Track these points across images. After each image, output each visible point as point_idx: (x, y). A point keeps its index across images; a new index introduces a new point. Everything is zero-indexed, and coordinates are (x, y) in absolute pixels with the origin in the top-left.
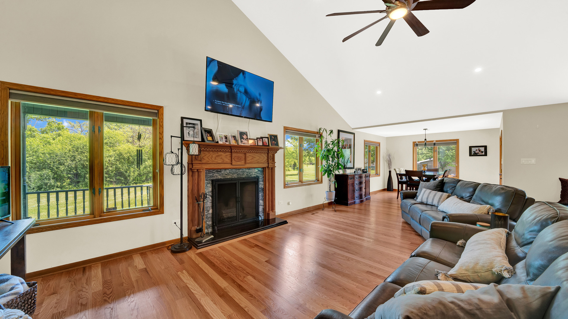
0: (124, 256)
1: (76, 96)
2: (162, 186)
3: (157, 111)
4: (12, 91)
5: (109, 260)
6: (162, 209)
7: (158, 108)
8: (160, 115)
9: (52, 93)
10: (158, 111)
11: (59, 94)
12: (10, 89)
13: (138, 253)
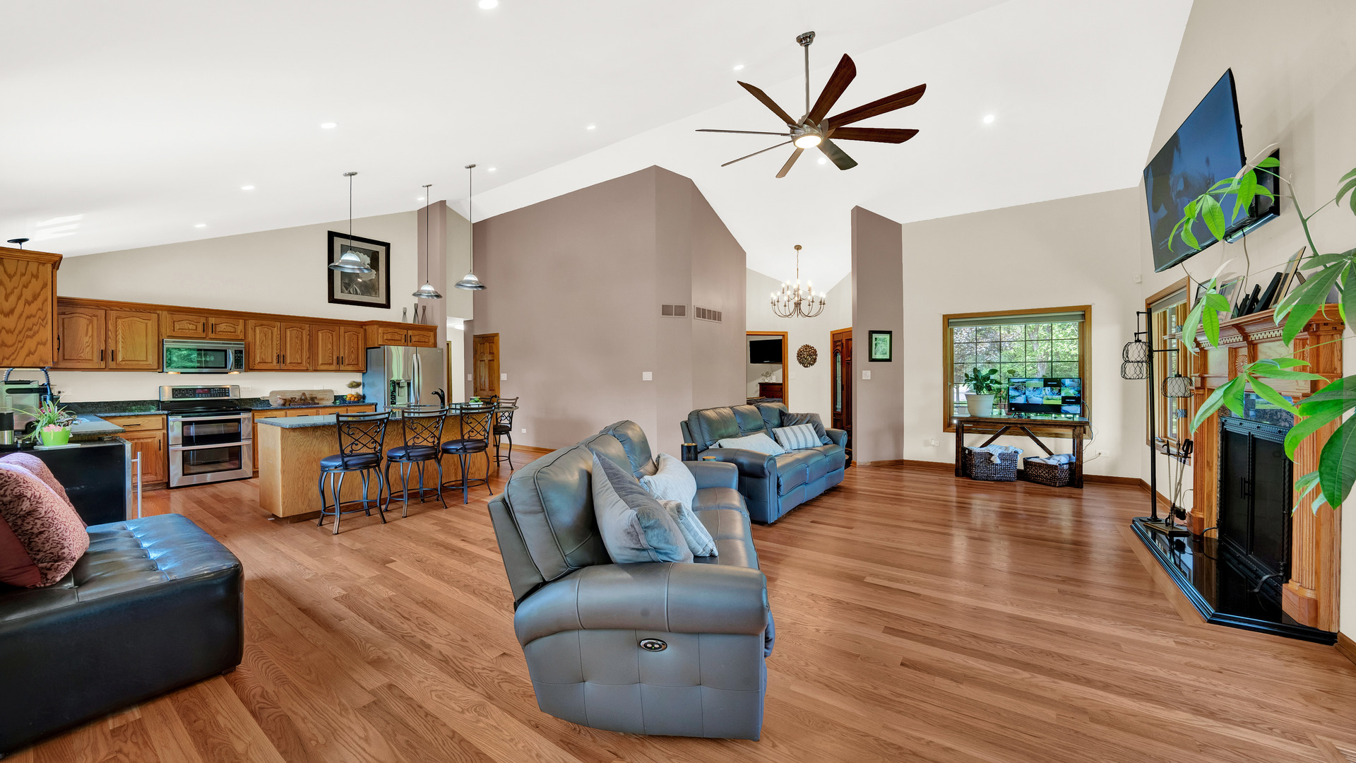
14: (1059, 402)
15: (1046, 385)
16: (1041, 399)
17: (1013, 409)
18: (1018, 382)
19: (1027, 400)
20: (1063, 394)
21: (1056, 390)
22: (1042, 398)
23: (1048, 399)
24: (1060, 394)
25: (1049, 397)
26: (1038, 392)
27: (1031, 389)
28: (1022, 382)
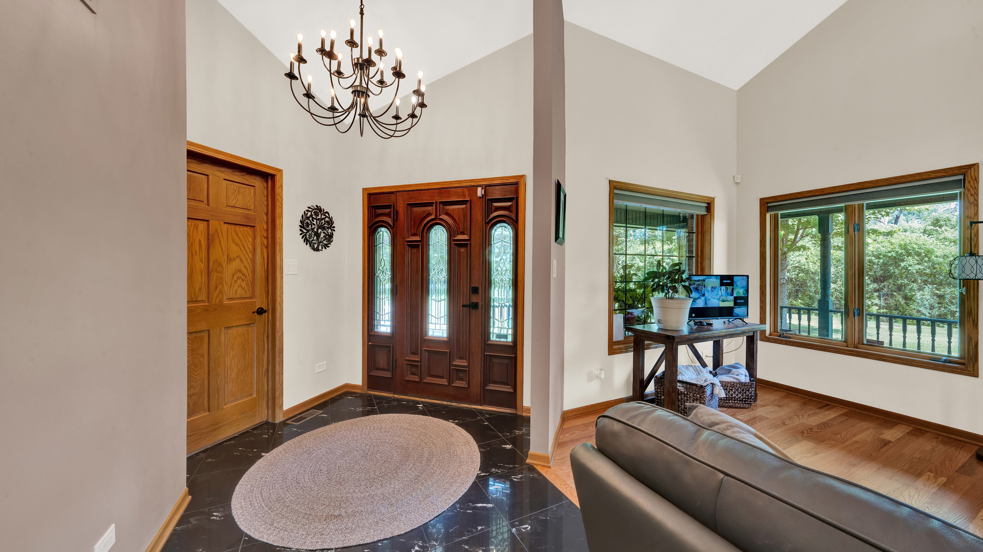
0: (887, 418)
1: (823, 192)
2: (974, 321)
3: (961, 177)
4: (769, 205)
5: (861, 411)
6: (973, 367)
7: (964, 171)
8: (969, 182)
9: (799, 196)
10: (965, 175)
11: (806, 195)
12: (768, 203)
13: (913, 426)
14: (731, 304)
15: (722, 284)
16: (717, 301)
17: (693, 315)
18: (699, 281)
19: (706, 303)
20: (735, 295)
21: (730, 288)
22: (719, 299)
23: (723, 301)
24: (732, 295)
25: (724, 298)
26: (715, 292)
27: (709, 288)
28: (702, 280)
